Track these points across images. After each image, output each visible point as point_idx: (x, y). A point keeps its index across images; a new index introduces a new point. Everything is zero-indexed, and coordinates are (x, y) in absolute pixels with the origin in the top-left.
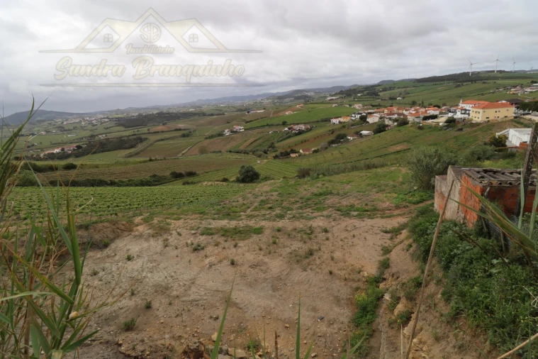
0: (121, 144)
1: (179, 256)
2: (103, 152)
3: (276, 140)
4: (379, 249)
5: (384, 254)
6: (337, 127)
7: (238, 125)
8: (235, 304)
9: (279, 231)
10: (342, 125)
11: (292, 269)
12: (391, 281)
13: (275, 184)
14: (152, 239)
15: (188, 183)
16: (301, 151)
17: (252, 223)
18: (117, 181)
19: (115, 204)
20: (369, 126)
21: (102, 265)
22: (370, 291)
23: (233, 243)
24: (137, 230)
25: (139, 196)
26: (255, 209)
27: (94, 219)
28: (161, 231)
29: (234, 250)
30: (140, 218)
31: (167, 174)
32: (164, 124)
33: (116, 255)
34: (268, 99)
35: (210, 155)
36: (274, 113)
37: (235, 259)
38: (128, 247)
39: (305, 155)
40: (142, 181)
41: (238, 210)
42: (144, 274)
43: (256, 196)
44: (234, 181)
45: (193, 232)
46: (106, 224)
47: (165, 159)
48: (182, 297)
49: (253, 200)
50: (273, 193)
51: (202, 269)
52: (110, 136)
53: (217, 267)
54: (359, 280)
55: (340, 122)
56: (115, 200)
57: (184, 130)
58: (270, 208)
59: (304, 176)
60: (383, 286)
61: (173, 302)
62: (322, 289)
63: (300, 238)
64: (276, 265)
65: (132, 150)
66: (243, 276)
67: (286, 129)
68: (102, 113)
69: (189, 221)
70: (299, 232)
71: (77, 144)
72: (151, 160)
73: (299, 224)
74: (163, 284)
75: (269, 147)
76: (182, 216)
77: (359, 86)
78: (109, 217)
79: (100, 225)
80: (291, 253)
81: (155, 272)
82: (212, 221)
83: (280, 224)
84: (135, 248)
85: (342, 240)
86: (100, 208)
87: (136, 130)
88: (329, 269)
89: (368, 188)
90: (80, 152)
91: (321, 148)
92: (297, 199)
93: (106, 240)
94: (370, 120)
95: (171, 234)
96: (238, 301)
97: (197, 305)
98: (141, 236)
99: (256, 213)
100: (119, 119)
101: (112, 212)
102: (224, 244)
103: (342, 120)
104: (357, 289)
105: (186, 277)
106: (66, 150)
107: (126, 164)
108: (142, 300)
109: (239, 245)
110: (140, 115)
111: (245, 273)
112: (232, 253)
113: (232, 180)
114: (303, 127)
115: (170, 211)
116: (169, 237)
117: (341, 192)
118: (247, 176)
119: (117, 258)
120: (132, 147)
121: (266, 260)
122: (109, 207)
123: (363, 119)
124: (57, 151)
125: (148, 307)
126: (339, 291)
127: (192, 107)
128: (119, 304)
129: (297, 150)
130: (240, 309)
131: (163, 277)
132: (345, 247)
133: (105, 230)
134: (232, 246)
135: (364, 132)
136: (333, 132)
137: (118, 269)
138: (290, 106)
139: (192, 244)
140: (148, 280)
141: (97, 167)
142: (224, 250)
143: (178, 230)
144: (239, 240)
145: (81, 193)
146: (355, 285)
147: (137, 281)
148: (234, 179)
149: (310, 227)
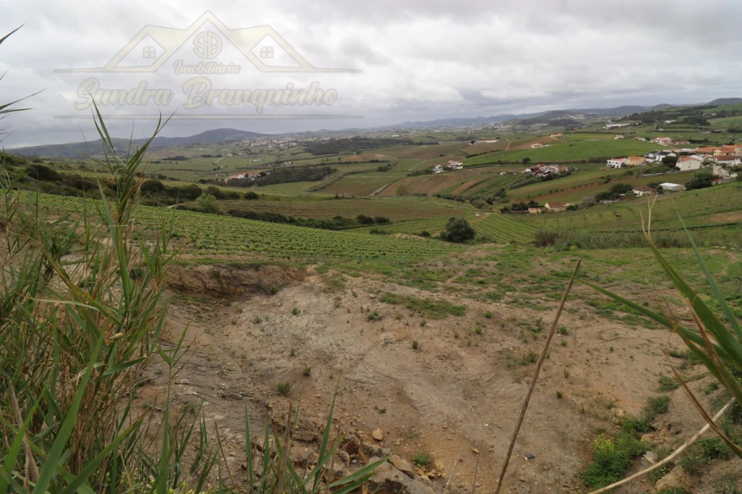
0: (306, 175)
1: (351, 321)
2: (287, 182)
3: (508, 186)
4: (654, 379)
5: (662, 390)
6: (617, 173)
7: (455, 160)
8: (410, 401)
9: (488, 317)
10: (626, 171)
11: (498, 376)
12: (664, 436)
13: (494, 249)
14: (322, 294)
15: (377, 232)
16: (547, 206)
17: (450, 298)
18: (296, 218)
19: (289, 246)
20: (679, 176)
21: (266, 314)
22: (621, 441)
23: (421, 320)
24: (308, 281)
25: (316, 240)
26: (459, 280)
27: (266, 259)
28: (334, 286)
29: (420, 330)
30: (314, 266)
31: (354, 217)
32: (357, 153)
33: (282, 305)
34: (505, 124)
35: (409, 198)
36: (512, 145)
37: (419, 342)
38: (296, 299)
39: (552, 212)
40: (323, 222)
41: (434, 277)
42: (308, 334)
43: (463, 263)
44: (436, 238)
45: (372, 295)
46: (276, 267)
47: (353, 197)
48: (346, 373)
49: (458, 267)
50: (490, 263)
51: (375, 344)
52: (296, 163)
53: (393, 346)
54: (606, 419)
55: (624, 165)
56: (290, 240)
57: (383, 162)
58: (481, 282)
59: (544, 244)
60: (648, 440)
61: (334, 376)
62: (540, 416)
63: (518, 334)
64: (474, 364)
65: (318, 183)
66: (426, 367)
67: (528, 170)
68: (291, 135)
69: (368, 280)
70: (519, 325)
71: (262, 171)
72: (337, 198)
73: (521, 314)
74: (327, 351)
75: (496, 195)
76: (361, 273)
77: (671, 107)
78: (281, 260)
79: (271, 267)
80: (500, 352)
81: (320, 335)
82: (397, 286)
83: (492, 307)
84: (303, 301)
85: (588, 352)
86: (274, 247)
87: (325, 159)
88: (558, 389)
89: (656, 278)
90: (263, 181)
91: (583, 205)
92: (526, 277)
93: (275, 286)
94: (682, 165)
95: (345, 293)
96: (414, 398)
97: (362, 388)
98: (311, 288)
99: (459, 286)
100: (308, 144)
101: (284, 255)
102: (407, 319)
103: (628, 162)
104: (600, 431)
105: (354, 350)
106: (249, 176)
107: (308, 199)
108: (301, 364)
109: (428, 324)
110: (332, 140)
111: (429, 364)
112: (416, 333)
113: (434, 235)
114: (556, 169)
115: (349, 264)
116: (343, 297)
117: (603, 278)
118: (456, 233)
119: (282, 309)
120: (319, 179)
121: (463, 354)
122: (282, 248)
123: (670, 163)
124: (241, 176)
125: (307, 374)
126: (568, 426)
127: (397, 132)
128: (277, 362)
129: (540, 204)
130: (415, 408)
131: (329, 344)
132: (593, 363)
133: (275, 274)
134: (418, 324)
135: (668, 185)
136: (608, 180)
137: (282, 322)
138: (540, 136)
139: (368, 311)
140: (311, 342)
141: (278, 199)
142: (407, 327)
143: (354, 290)
144: (430, 318)
145: (257, 228)
146: (598, 424)
147: (299, 340)
148: (438, 234)
149: (539, 322)
